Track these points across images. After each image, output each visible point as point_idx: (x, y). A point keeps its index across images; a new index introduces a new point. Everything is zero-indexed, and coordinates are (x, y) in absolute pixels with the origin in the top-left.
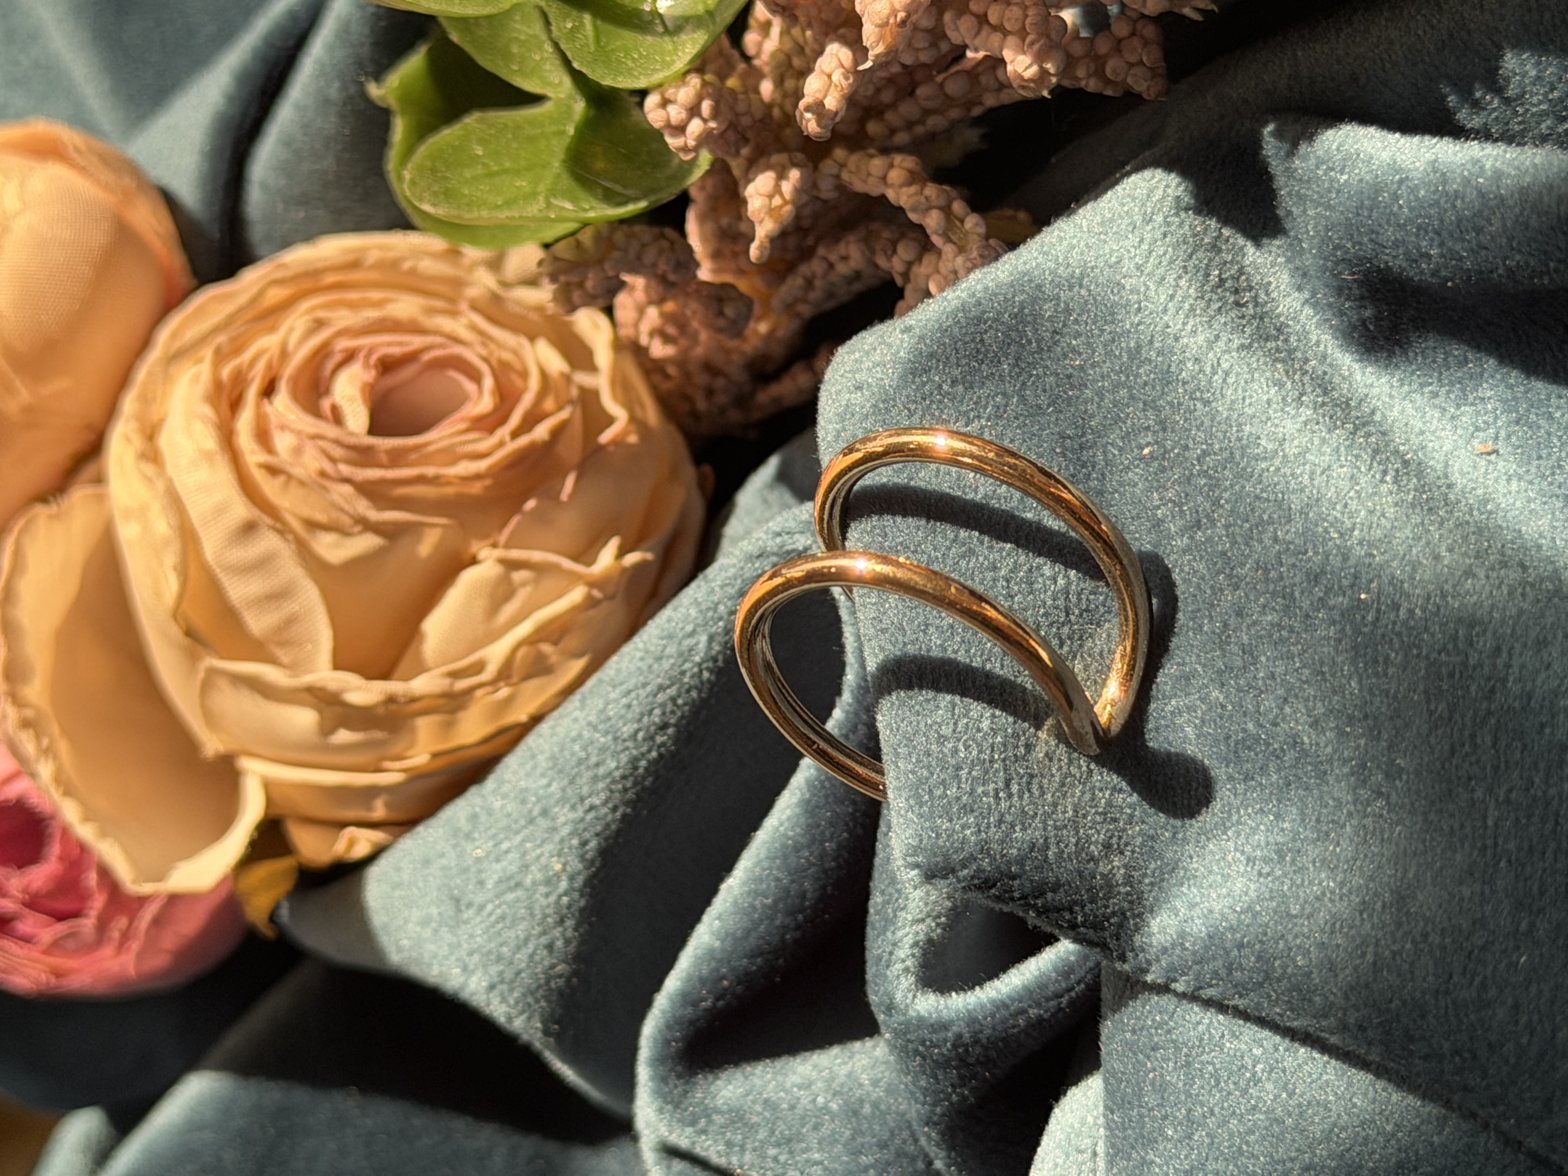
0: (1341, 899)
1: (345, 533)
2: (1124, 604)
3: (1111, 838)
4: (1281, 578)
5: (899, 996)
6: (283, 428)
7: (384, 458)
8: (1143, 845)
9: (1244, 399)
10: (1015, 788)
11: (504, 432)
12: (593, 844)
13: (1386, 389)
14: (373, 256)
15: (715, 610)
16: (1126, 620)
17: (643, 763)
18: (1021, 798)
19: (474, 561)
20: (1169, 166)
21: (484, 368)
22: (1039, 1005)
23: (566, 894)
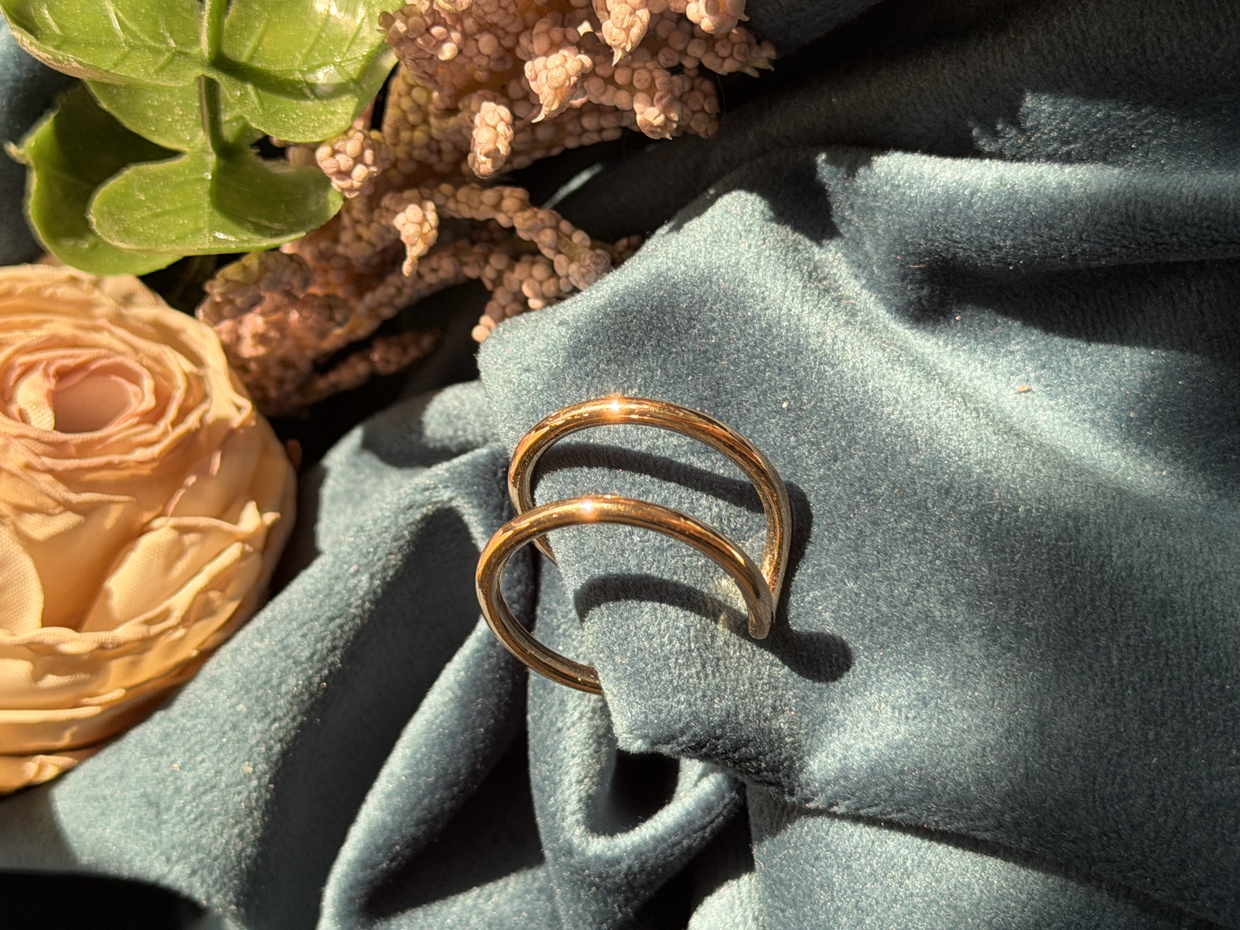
1: (48, 514)
2: (773, 521)
4: (915, 494)
5: (576, 841)
7: (73, 450)
11: (164, 423)
12: (278, 747)
14: (21, 288)
21: (145, 373)
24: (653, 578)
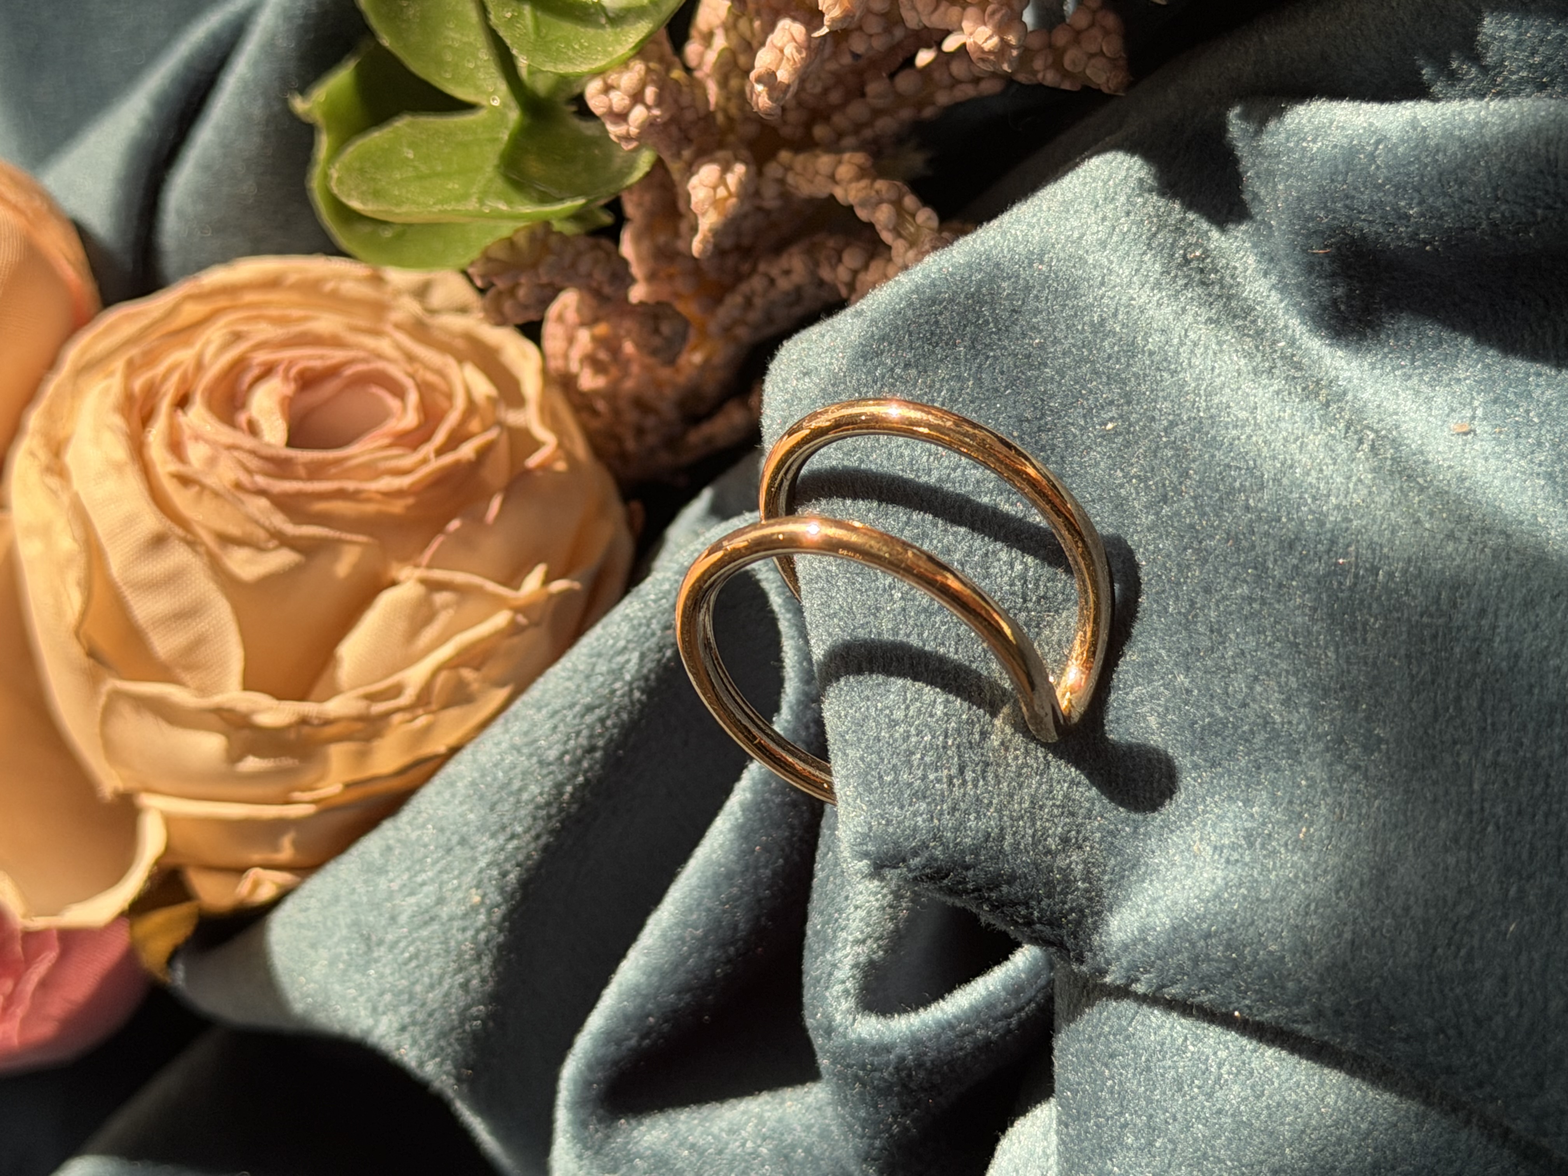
0: (1316, 879)
1: (259, 548)
2: (1085, 585)
3: (1069, 831)
4: (1253, 547)
5: (838, 1018)
6: (197, 438)
7: (302, 472)
8: (1102, 840)
9: (1213, 369)
10: (969, 775)
11: (428, 449)
12: (513, 875)
13: (1357, 373)
14: (293, 278)
15: (648, 625)
16: (1087, 603)
17: (569, 789)
18: (976, 786)
19: (394, 583)
20: (1131, 147)
21: (409, 383)
22: (986, 1026)
23: (484, 928)
24: (911, 647)
